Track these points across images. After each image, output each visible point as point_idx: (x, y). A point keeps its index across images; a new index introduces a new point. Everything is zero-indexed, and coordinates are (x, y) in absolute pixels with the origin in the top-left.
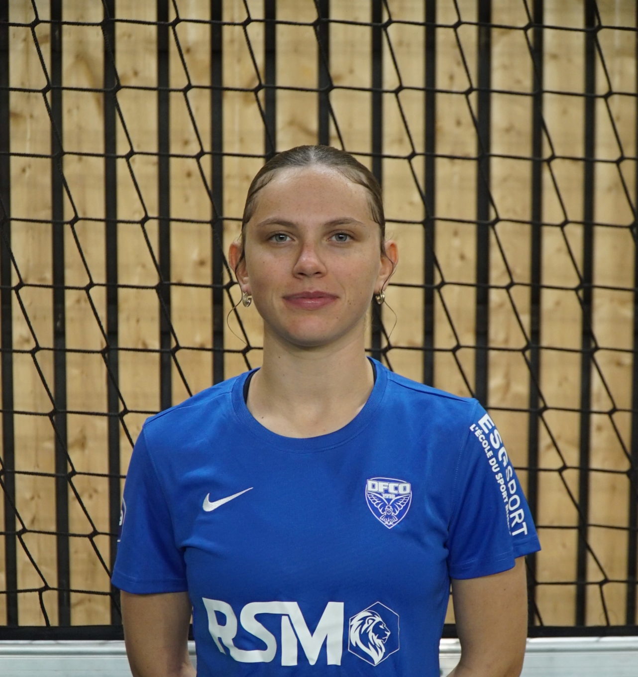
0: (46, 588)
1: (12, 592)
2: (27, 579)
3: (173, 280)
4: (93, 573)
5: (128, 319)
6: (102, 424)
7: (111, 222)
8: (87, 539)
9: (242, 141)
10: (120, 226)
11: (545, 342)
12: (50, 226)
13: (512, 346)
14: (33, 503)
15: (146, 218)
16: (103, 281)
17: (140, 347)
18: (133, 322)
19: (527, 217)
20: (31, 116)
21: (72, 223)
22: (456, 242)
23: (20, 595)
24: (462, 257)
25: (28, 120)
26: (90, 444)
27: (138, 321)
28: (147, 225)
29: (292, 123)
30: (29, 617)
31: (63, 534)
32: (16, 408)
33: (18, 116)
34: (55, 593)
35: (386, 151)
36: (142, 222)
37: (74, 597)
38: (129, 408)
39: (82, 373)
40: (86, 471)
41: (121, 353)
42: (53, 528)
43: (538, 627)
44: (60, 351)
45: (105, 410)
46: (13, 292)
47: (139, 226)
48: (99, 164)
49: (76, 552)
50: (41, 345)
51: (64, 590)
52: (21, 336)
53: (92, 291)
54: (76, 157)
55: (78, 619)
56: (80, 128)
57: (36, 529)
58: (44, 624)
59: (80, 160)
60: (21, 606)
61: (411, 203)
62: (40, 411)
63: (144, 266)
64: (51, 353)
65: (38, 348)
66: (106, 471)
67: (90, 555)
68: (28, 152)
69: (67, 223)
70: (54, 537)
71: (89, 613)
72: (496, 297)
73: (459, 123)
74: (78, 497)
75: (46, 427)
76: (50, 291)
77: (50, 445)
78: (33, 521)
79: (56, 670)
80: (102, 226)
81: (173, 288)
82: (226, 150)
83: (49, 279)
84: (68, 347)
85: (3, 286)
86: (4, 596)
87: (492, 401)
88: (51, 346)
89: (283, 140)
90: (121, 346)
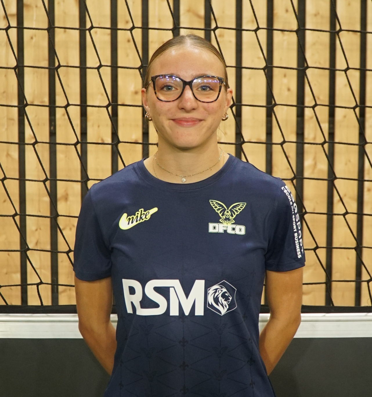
1: (24, 285)
3: (119, 103)
5: (93, 126)
6: (77, 187)
9: (160, 21)
10: (88, 71)
11: (337, 140)
12: (47, 70)
13: (318, 141)
14: (37, 233)
16: (78, 103)
17: (100, 142)
18: (96, 127)
19: (327, 66)
20: (36, 7)
22: (285, 81)
23: (29, 287)
24: (289, 90)
25: (35, 9)
26: (71, 198)
27: (99, 126)
29: (189, 11)
30: (33, 301)
31: (54, 252)
32: (27, 178)
33: (28, 6)
34: (50, 286)
35: (244, 27)
37: (60, 288)
39: (66, 157)
40: (68, 215)
41: (89, 145)
42: (48, 248)
44: (53, 144)
45: (79, 179)
48: (76, 34)
49: (62, 262)
51: (55, 285)
52: (30, 135)
54: (63, 30)
55: (63, 301)
56: (65, 13)
57: (39, 249)
59: (65, 32)
60: (29, 293)
61: (259, 58)
63: (102, 95)
64: (48, 145)
68: (34, 27)
70: (49, 253)
71: (70, 297)
72: (308, 112)
73: (287, 11)
76: (47, 108)
77: (47, 199)
78: (37, 244)
80: (78, 70)
81: (119, 107)
82: (150, 26)
83: (46, 102)
84: (58, 141)
85: (19, 106)
86: (19, 287)
87: (306, 174)
88: (48, 141)
89: (184, 22)
90: (89, 141)
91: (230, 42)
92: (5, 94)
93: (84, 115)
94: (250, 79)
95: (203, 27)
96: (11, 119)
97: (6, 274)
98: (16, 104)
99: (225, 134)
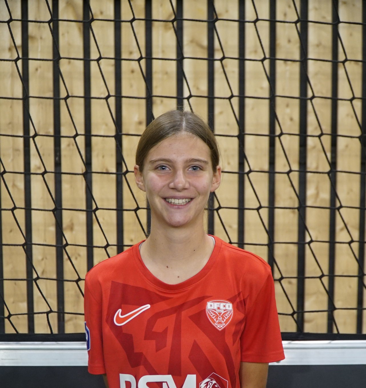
0: (51, 311)
1: (31, 314)
2: (40, 306)
3: (124, 132)
4: (77, 302)
5: (98, 156)
6: (82, 217)
7: (87, 98)
8: (75, 283)
9: (163, 52)
10: (93, 101)
11: (339, 168)
12: (52, 101)
13: (320, 170)
14: (43, 262)
15: (109, 96)
16: (83, 132)
17: (105, 171)
18: (100, 157)
19: (329, 95)
20: (41, 38)
21: (66, 99)
22: (288, 111)
23: (35, 316)
24: (291, 119)
25: (39, 41)
26: (76, 228)
27: (103, 157)
28: (109, 100)
29: (192, 41)
30: (41, 328)
31: (60, 280)
32: (33, 207)
33: (33, 38)
34: (56, 314)
35: (247, 57)
36: (107, 98)
37: (67, 317)
38: (99, 207)
39: (71, 187)
41: (94, 175)
42: (55, 276)
43: (335, 334)
44: (58, 174)
45: (84, 208)
46: (31, 139)
47: (105, 100)
48: (80, 64)
49: (68, 290)
50: (48, 170)
51: (61, 313)
52: (36, 166)
53: (77, 138)
54: (67, 60)
55: (69, 329)
56: (69, 44)
57: (44, 277)
58: (49, 332)
59: (69, 63)
60: (36, 322)
61: (262, 88)
62: (47, 209)
63: (107, 125)
64: (53, 175)
65: (45, 172)
66: (85, 243)
67: (76, 292)
68: (39, 58)
69: (63, 99)
70: (55, 282)
71: (76, 326)
72: (311, 142)
73: (289, 41)
74: (69, 258)
75: (51, 218)
76: (52, 138)
77: (53, 229)
78: (43, 273)
79: (56, 359)
80: (82, 100)
81: (124, 137)
82: (154, 56)
83: (51, 132)
84: (63, 171)
85: (25, 136)
86: (26, 316)
87: (309, 203)
88: (53, 170)
89: (187, 51)
90: (93, 170)
91: (233, 72)
92: (10, 126)
93: (88, 145)
94: (253, 109)
95: (206, 56)
96: (17, 150)
97: (13, 302)
98: (21, 134)
99: (229, 164)
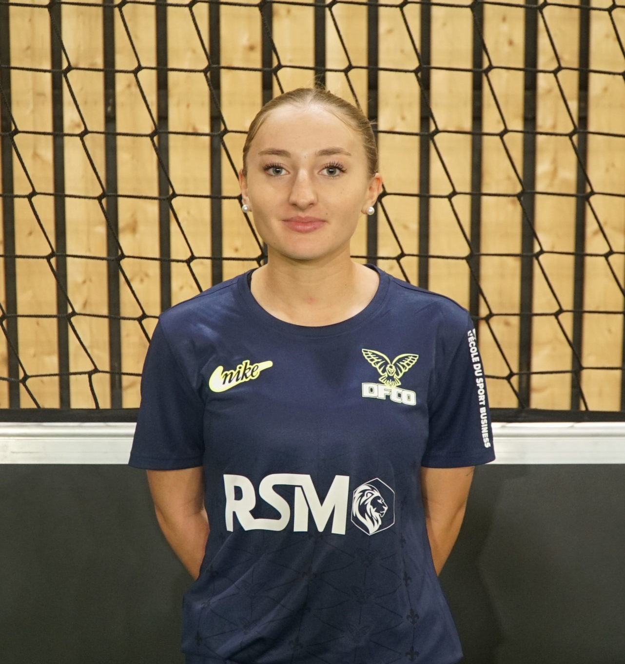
0: (96, 371)
1: (64, 374)
2: (78, 362)
3: (223, 64)
5: (178, 104)
6: (153, 209)
10: (170, 10)
11: (592, 128)
12: (100, 9)
13: (560, 130)
14: (85, 286)
16: (153, 64)
17: (190, 131)
18: (183, 107)
21: (120, 6)
22: (505, 28)
23: (72, 378)
24: (511, 43)
26: (141, 228)
27: (188, 106)
30: (80, 400)
31: (115, 318)
32: (67, 192)
34: (107, 376)
36: (191, 5)
37: (126, 380)
39: (133, 158)
40: (136, 255)
41: (171, 136)
42: (105, 312)
43: (583, 412)
44: (111, 135)
45: (155, 194)
46: (63, 76)
49: (127, 335)
51: (116, 373)
52: (71, 122)
55: (128, 402)
57: (88, 313)
58: (94, 407)
60: (73, 389)
63: (194, 51)
64: (102, 136)
65: (86, 132)
66: (157, 255)
67: (140, 338)
69: (115, 6)
70: (106, 321)
72: (544, 82)
74: (127, 280)
76: (101, 74)
77: (101, 230)
78: (85, 305)
80: (152, 8)
81: (223, 71)
83: (100, 63)
84: (119, 130)
85: (54, 70)
86: (57, 378)
87: (540, 186)
88: (102, 129)
90: (171, 129)
92: (29, 52)
93: (162, 86)
94: (444, 24)
96: (40, 94)
97: (35, 356)
98: (48, 66)
99: (403, 118)
